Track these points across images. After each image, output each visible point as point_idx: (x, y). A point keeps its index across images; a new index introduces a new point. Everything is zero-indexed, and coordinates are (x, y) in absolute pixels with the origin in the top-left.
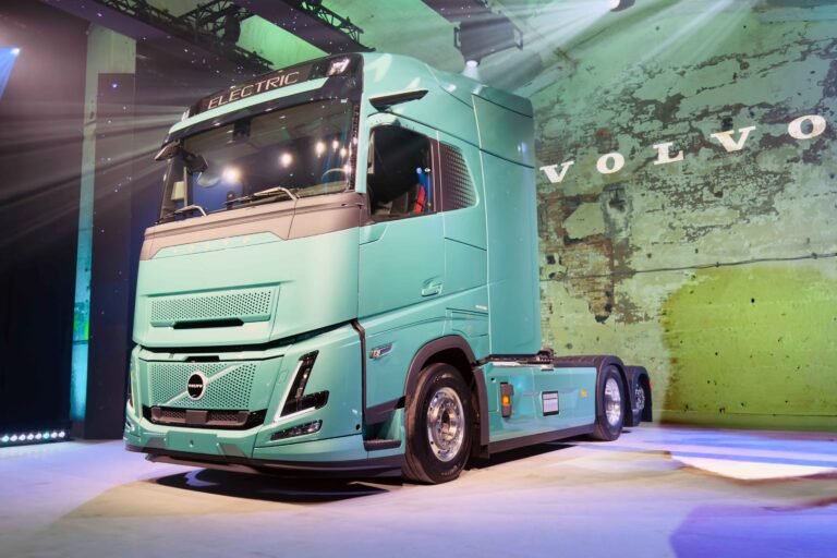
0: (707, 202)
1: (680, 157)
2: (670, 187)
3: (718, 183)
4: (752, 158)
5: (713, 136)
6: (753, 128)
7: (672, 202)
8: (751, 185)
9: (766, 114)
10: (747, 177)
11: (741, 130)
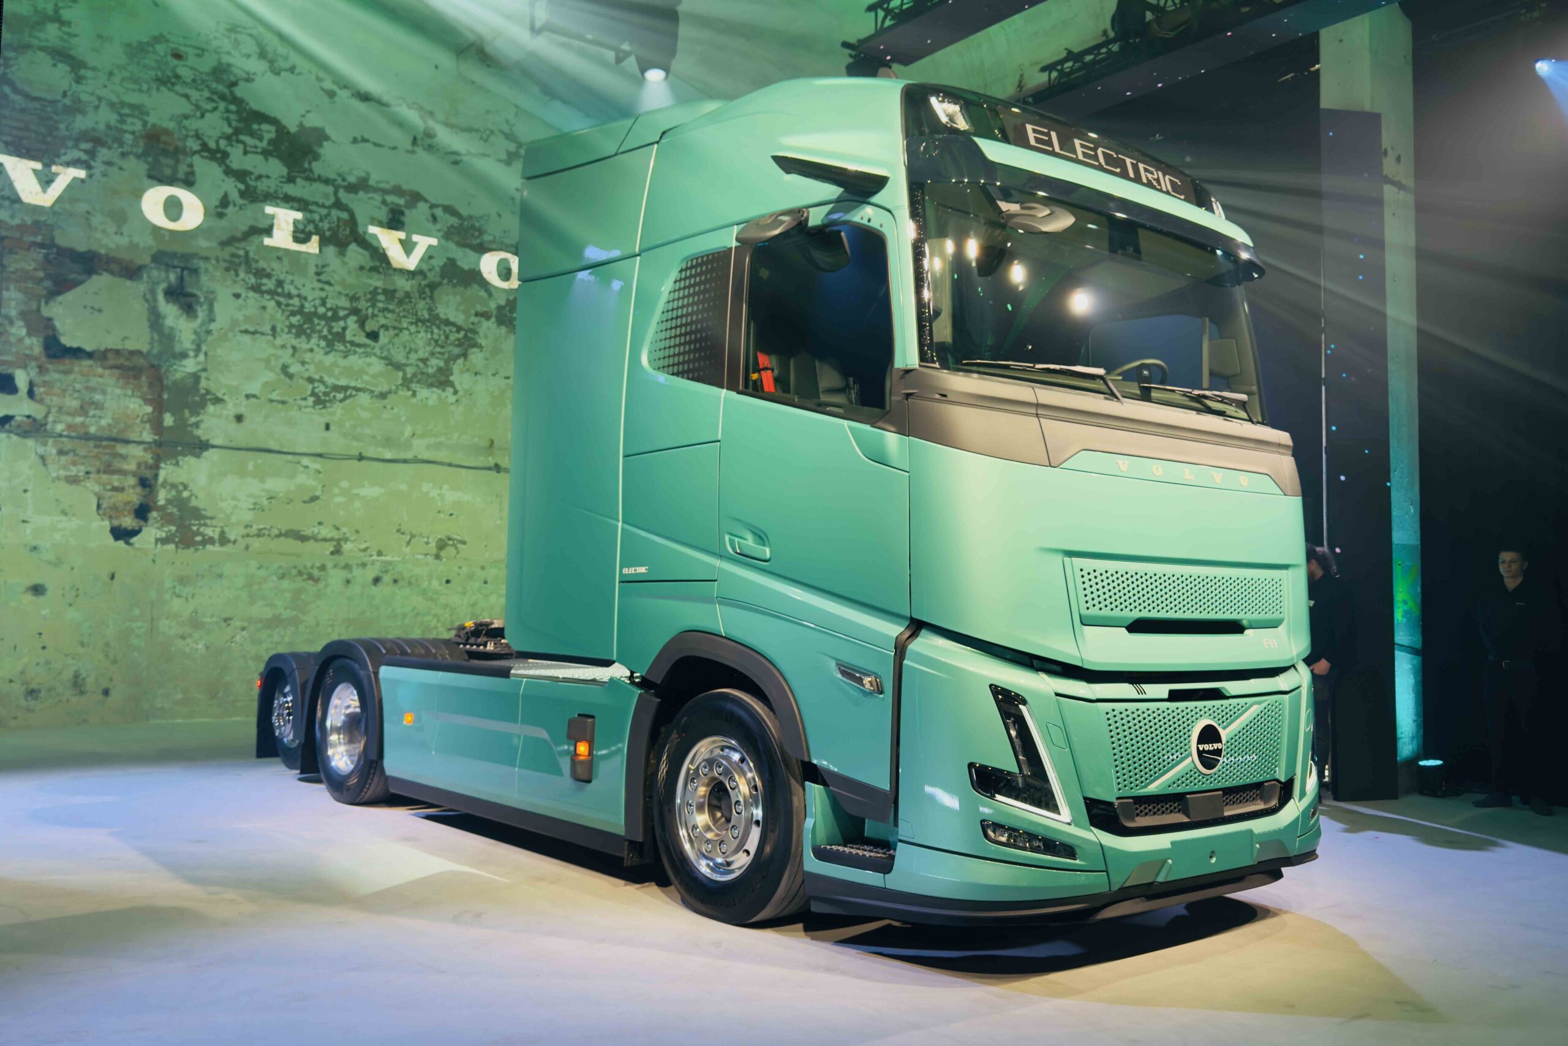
0: (352, 343)
1: (312, 247)
2: (289, 296)
3: (374, 316)
4: (427, 290)
5: (373, 230)
6: (434, 242)
7: (291, 326)
8: (422, 334)
9: (452, 226)
10: (419, 320)
11: (415, 238)
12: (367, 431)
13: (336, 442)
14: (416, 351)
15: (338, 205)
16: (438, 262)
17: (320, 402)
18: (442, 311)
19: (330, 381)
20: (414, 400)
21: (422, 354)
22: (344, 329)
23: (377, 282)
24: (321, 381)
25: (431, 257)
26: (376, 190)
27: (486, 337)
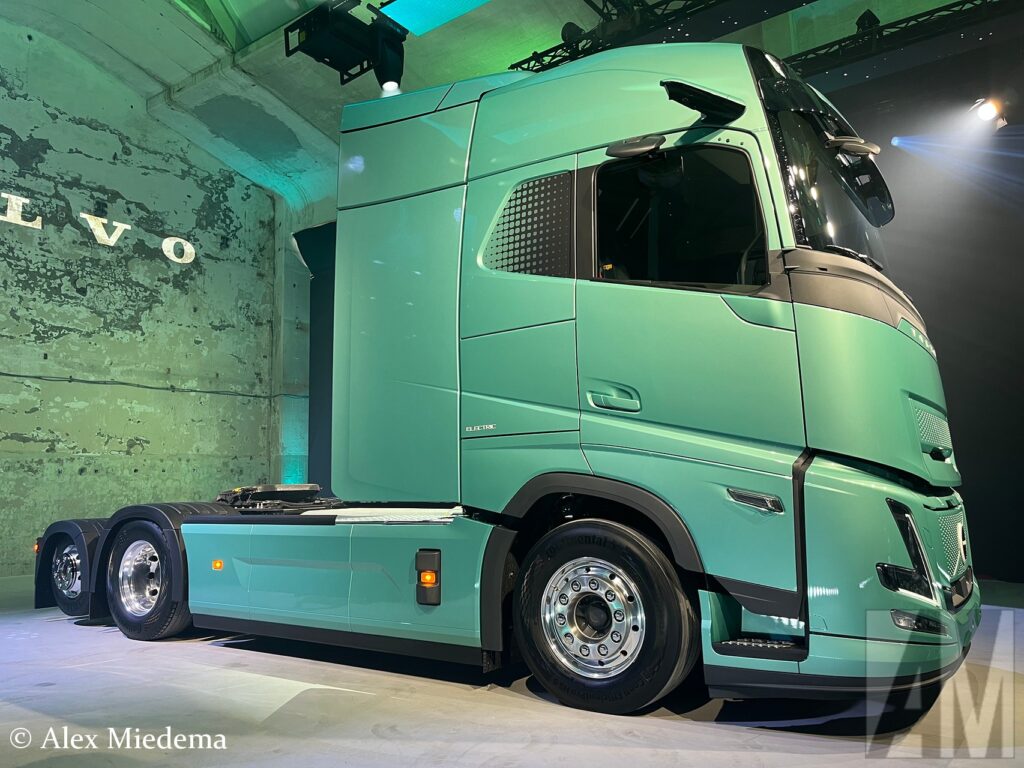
0: (66, 296)
1: (37, 224)
2: (18, 259)
3: (83, 277)
4: (123, 261)
5: (83, 215)
6: (129, 227)
7: (19, 281)
8: (119, 292)
9: (142, 217)
10: (116, 281)
11: (115, 224)
12: (77, 360)
13: (53, 368)
14: (115, 304)
15: (57, 195)
16: (131, 242)
17: (41, 338)
18: (134, 276)
19: (48, 323)
20: (112, 339)
21: (118, 306)
22: (60, 285)
23: (86, 253)
24: (42, 322)
25: (126, 238)
26: (86, 188)
27: (165, 296)
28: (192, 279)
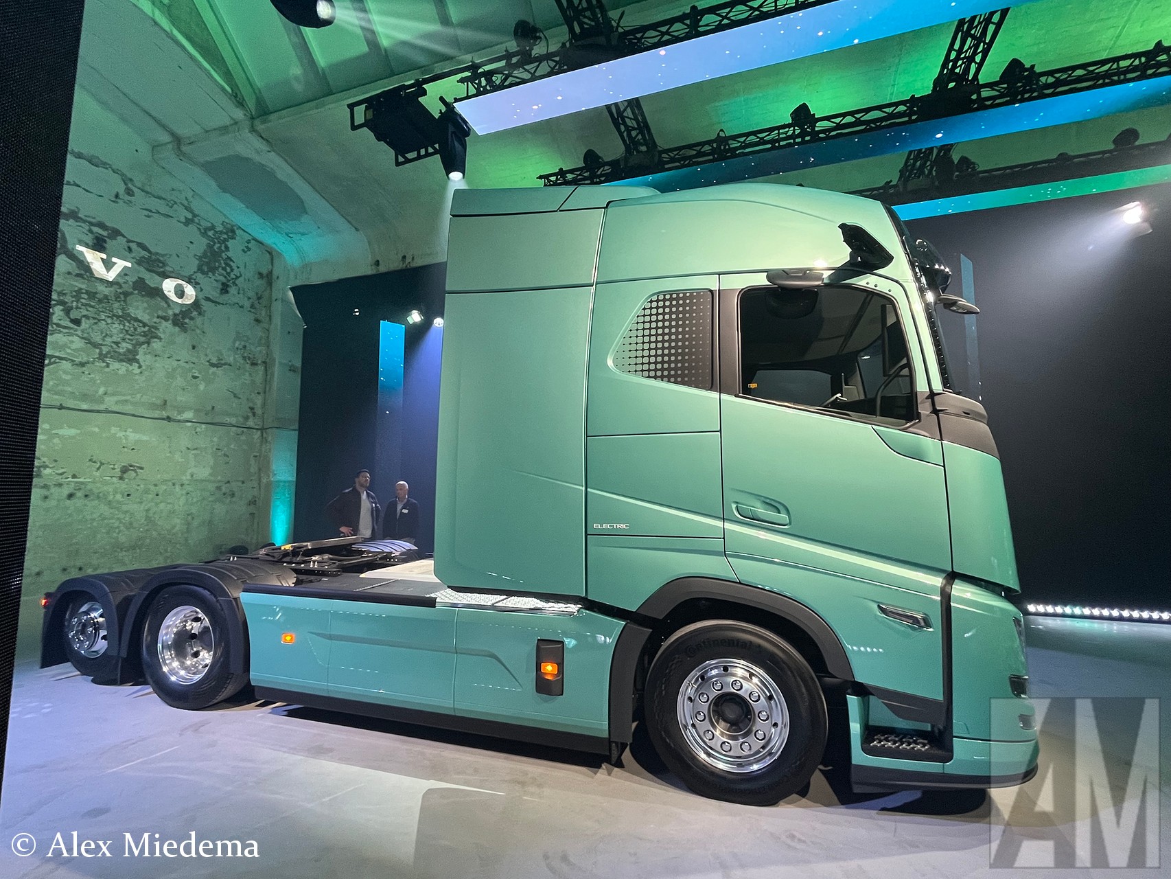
3: (77, 308)
4: (122, 296)
5: (80, 248)
6: (129, 265)
8: (116, 325)
9: (143, 257)
10: (114, 315)
11: (114, 260)
12: (68, 389)
14: (111, 336)
16: (131, 279)
18: (132, 311)
20: (107, 370)
21: (115, 339)
22: (52, 314)
23: (82, 285)
25: (126, 275)
26: (84, 221)
27: (164, 332)
28: (192, 319)
